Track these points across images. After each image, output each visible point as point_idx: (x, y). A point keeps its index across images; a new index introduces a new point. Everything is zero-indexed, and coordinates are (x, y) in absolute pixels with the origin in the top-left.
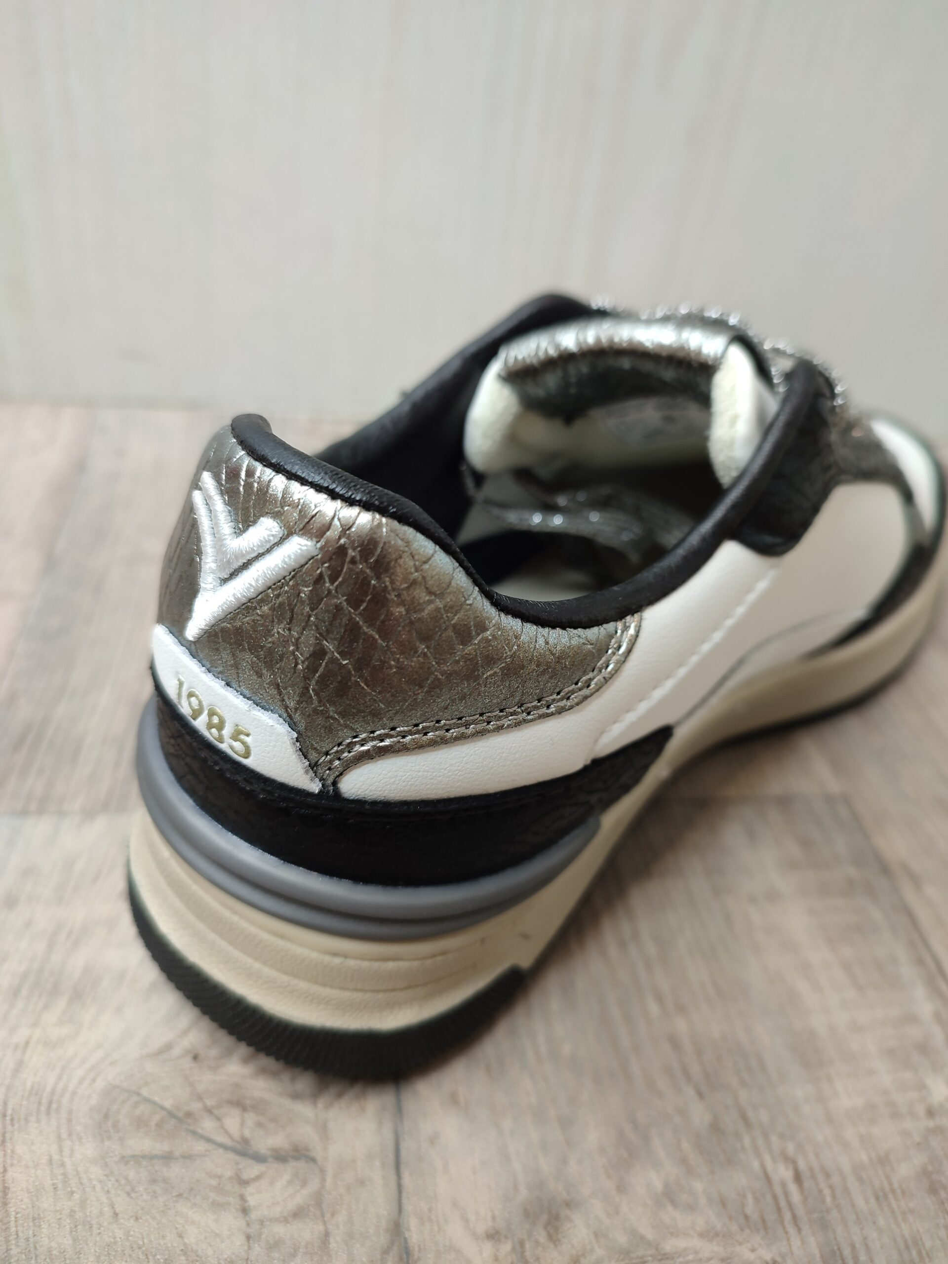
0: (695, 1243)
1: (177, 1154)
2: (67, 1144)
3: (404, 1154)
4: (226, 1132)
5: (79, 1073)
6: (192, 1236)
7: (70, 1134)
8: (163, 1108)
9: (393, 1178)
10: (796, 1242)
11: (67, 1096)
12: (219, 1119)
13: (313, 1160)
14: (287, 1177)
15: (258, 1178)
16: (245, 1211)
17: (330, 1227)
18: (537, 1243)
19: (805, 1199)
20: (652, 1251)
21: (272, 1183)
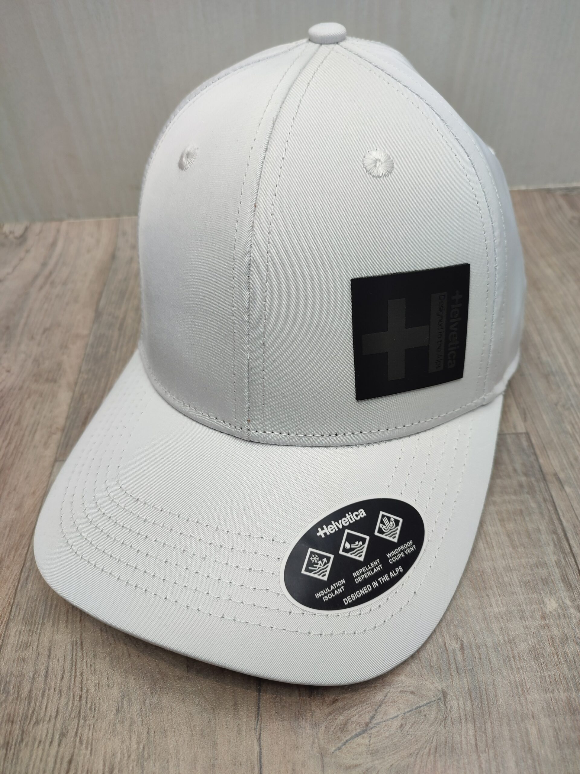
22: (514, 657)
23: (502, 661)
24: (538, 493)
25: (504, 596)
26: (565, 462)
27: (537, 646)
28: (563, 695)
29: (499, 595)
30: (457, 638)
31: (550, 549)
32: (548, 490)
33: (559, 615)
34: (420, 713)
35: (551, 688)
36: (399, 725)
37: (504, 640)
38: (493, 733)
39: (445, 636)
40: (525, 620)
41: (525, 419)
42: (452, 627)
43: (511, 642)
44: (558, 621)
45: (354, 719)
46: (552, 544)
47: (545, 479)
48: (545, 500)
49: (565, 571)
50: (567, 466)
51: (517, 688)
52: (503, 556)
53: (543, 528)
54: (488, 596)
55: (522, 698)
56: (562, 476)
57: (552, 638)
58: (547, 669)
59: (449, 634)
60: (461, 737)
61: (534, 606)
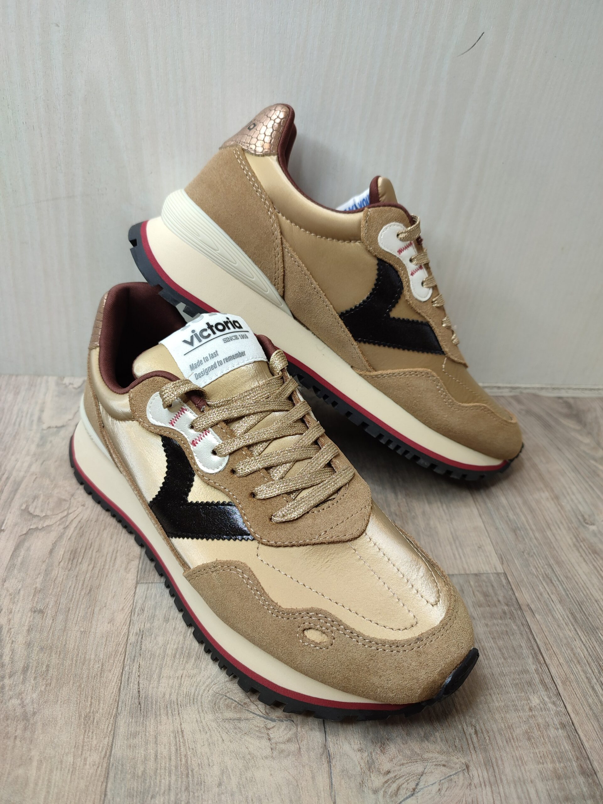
0: (436, 755)
2: (202, 714)
5: (203, 688)
6: (251, 749)
8: (235, 701)
10: (474, 756)
11: (200, 696)
14: (283, 727)
16: (269, 739)
17: (301, 746)
18: (377, 753)
19: (479, 741)
20: (420, 757)
21: (278, 730)
22: (513, 739)
23: (505, 742)
24: (517, 618)
26: (534, 597)
28: (550, 766)
30: (472, 725)
31: (530, 660)
32: (524, 617)
33: (541, 708)
34: (451, 780)
35: (541, 761)
36: (438, 789)
37: (505, 727)
38: (504, 794)
41: (502, 564)
43: (510, 727)
44: (541, 713)
45: (404, 786)
46: (531, 656)
47: (520, 608)
48: (523, 625)
49: (542, 676)
50: (535, 599)
51: (518, 761)
52: (498, 664)
53: (523, 645)
55: (522, 768)
56: (533, 606)
57: (538, 725)
58: (537, 746)
60: (482, 798)
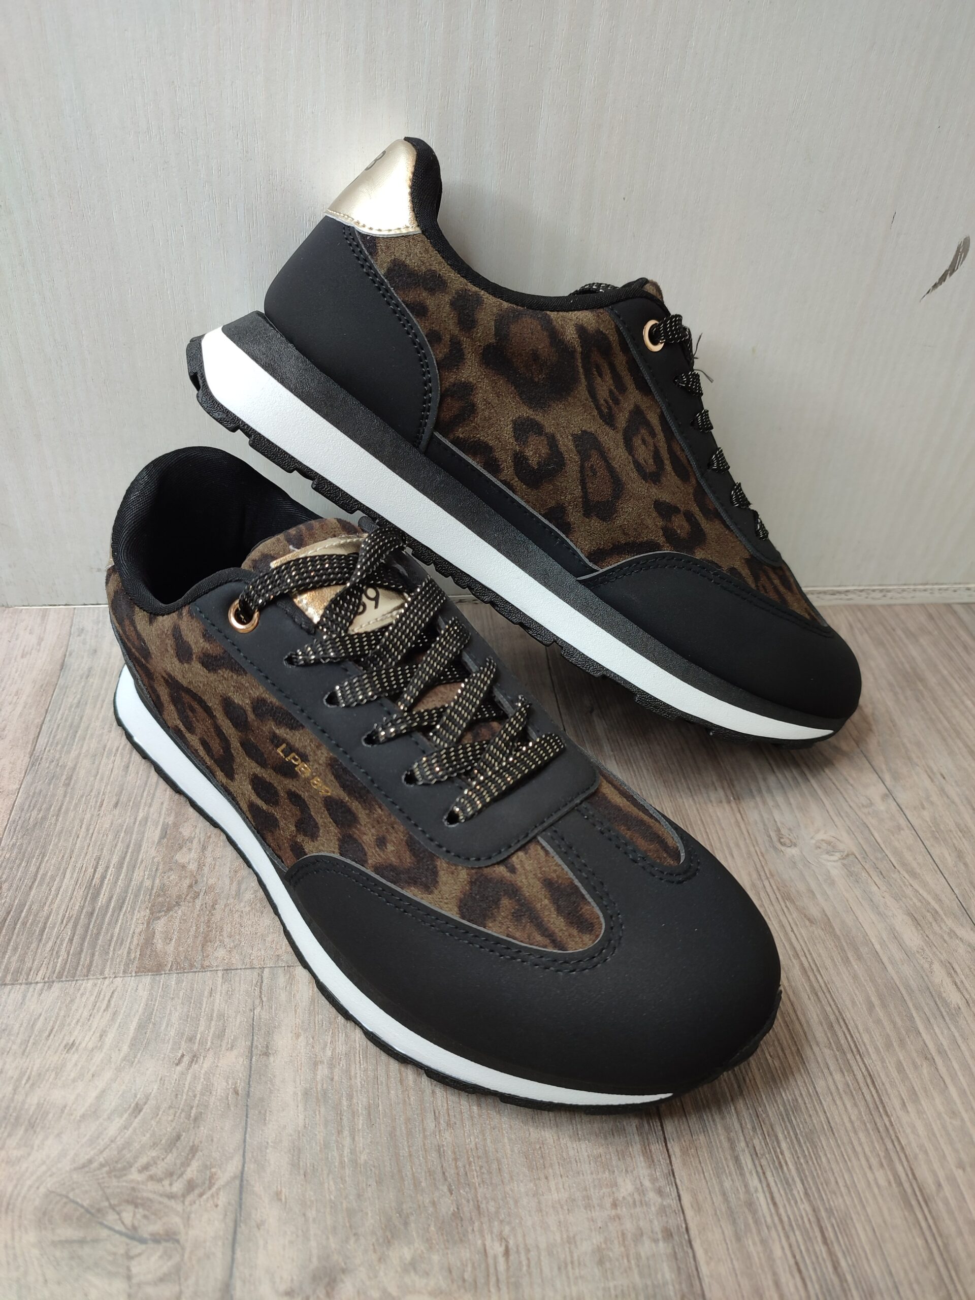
1: (88, 1239)
3: (239, 1236)
4: (123, 1223)
7: (20, 1227)
9: (230, 1253)
12: (119, 1214)
13: (178, 1241)
15: (140, 1255)
25: (567, 1177)
27: (603, 1246)
29: (561, 1176)
39: (486, 1236)
40: (591, 1211)
42: (496, 1223)
54: (546, 1178)
59: (492, 1233)
61: (604, 1190)
